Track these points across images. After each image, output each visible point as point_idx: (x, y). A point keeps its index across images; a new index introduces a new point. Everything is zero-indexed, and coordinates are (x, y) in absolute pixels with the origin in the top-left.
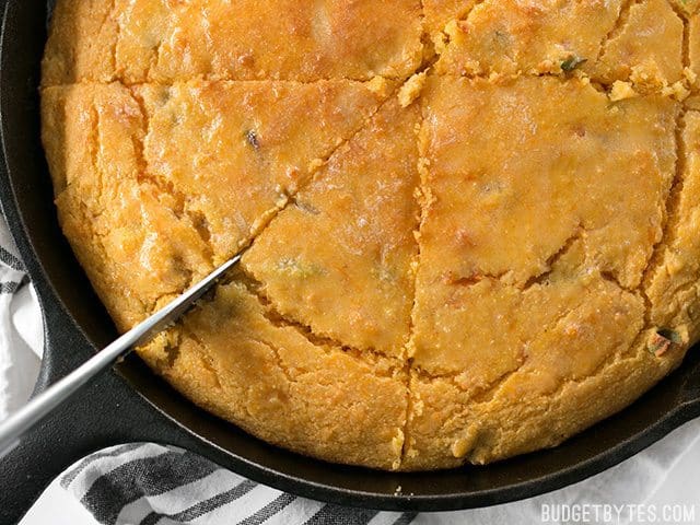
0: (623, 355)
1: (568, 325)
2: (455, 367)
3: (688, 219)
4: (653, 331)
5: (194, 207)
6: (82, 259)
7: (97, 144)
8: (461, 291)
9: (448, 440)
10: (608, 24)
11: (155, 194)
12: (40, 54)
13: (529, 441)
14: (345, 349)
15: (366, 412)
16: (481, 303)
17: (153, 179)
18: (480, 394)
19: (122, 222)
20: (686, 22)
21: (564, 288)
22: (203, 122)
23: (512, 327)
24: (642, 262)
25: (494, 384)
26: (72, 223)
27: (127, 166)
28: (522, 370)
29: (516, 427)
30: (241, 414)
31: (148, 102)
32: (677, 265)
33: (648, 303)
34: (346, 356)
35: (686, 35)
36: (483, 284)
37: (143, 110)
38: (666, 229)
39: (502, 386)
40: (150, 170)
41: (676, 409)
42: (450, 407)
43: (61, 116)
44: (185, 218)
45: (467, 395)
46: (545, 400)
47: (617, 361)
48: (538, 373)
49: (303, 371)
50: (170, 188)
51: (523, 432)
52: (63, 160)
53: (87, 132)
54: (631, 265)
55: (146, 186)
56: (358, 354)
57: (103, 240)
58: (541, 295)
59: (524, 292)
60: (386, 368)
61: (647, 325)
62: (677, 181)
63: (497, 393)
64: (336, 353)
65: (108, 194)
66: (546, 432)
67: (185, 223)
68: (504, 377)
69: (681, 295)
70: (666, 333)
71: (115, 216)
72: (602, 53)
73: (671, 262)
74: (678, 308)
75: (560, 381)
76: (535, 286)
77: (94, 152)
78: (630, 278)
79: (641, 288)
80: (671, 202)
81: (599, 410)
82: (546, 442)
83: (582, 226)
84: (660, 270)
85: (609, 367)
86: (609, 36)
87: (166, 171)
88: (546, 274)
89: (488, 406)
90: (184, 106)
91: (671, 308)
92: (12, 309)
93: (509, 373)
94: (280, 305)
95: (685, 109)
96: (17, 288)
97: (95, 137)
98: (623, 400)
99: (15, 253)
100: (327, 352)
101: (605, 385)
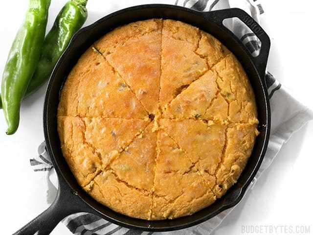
0: (209, 192)
1: (194, 184)
2: (165, 195)
3: (227, 156)
4: (218, 185)
5: (98, 151)
6: (68, 163)
7: (72, 133)
8: (167, 175)
9: (163, 213)
10: (207, 105)
11: (88, 147)
12: (57, 106)
13: (184, 214)
14: (137, 189)
15: (142, 205)
16: (172, 178)
17: (87, 143)
18: (171, 202)
19: (79, 154)
20: (229, 104)
21: (194, 175)
22: (101, 129)
23: (180, 184)
24: (215, 168)
25: (175, 199)
26: (66, 153)
27: (80, 140)
28: (182, 195)
29: (180, 210)
30: (109, 205)
31: (86, 122)
32: (224, 169)
33: (216, 178)
34: (137, 191)
35: (229, 107)
36: (173, 173)
37: (85, 124)
38: (222, 159)
39: (177, 200)
40: (86, 141)
42: (163, 205)
43: (63, 125)
44: (96, 154)
45: (168, 202)
46: (188, 203)
47: (207, 194)
48: (186, 196)
49: (125, 194)
50: (91, 146)
51: (182, 211)
52: (63, 137)
53: (70, 130)
54: (212, 169)
55: (86, 145)
56: (140, 190)
57: (74, 159)
58: (187, 176)
59: (184, 176)
60: (147, 194)
61: (216, 184)
62: (225, 146)
63: (176, 201)
64: (134, 190)
65: (75, 147)
66: (188, 211)
67: (95, 155)
68: (178, 197)
69: (225, 176)
70: (221, 186)
71: (77, 153)
72: (206, 113)
73: (223, 167)
75: (192, 199)
76: (186, 174)
77: (72, 135)
78: (212, 172)
79: (215, 174)
80: (223, 152)
81: (202, 206)
82: (189, 214)
83: (199, 159)
84: (220, 170)
85: (205, 195)
86: (208, 108)
87: (91, 141)
88: (189, 171)
89: (173, 204)
90: (96, 124)
91: (223, 180)
92: (49, 175)
93: (179, 196)
94: (120, 177)
95: (228, 127)
96: (50, 169)
97: (72, 131)
98: (209, 204)
99: (51, 162)
100: (132, 189)
101: (204, 200)
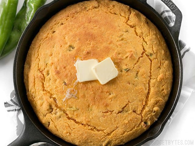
0: (137, 127)
1: (126, 122)
2: (104, 129)
3: (150, 100)
4: (143, 122)
5: (54, 96)
6: (32, 106)
7: (35, 83)
8: (105, 114)
9: (102, 143)
10: (135, 62)
11: (46, 93)
12: (24, 64)
13: (118, 143)
14: (82, 124)
15: (86, 137)
16: (109, 117)
17: (46, 91)
18: (109, 134)
19: (40, 99)
20: (151, 61)
21: (125, 114)
22: (56, 80)
23: (115, 121)
24: (141, 109)
25: (111, 132)
26: (30, 98)
27: (41, 88)
28: (117, 130)
29: (116, 141)
30: (62, 137)
32: (148, 110)
33: (142, 117)
34: (83, 126)
35: (151, 64)
36: (110, 113)
37: (44, 77)
38: (146, 102)
40: (45, 89)
41: (146, 138)
42: (103, 136)
43: (28, 77)
44: (52, 99)
45: (106, 134)
46: (121, 136)
47: (136, 128)
48: (120, 131)
49: (74, 129)
50: (49, 92)
51: (117, 142)
52: (28, 86)
53: (33, 81)
54: (139, 110)
55: (45, 92)
56: (85, 126)
57: (36, 102)
58: (121, 115)
59: (118, 115)
60: (90, 128)
61: (142, 121)
62: (149, 93)
63: (112, 134)
64: (80, 125)
65: (37, 93)
66: (121, 142)
68: (113, 131)
69: (149, 115)
70: (145, 123)
71: (38, 98)
72: (134, 67)
73: (147, 109)
74: (148, 118)
75: (124, 132)
76: (120, 113)
77: (34, 85)
78: (139, 112)
79: (141, 114)
80: (147, 97)
81: (132, 138)
82: (122, 144)
83: (129, 102)
84: (145, 111)
85: (134, 129)
86: (135, 64)
87: (48, 89)
88: (122, 111)
89: (110, 136)
90: (52, 76)
91: (147, 118)
92: (18, 114)
93: (114, 130)
94: (70, 116)
95: (150, 79)
96: (19, 110)
97: (35, 82)
98: (137, 136)
99: (19, 104)
101: (133, 133)
